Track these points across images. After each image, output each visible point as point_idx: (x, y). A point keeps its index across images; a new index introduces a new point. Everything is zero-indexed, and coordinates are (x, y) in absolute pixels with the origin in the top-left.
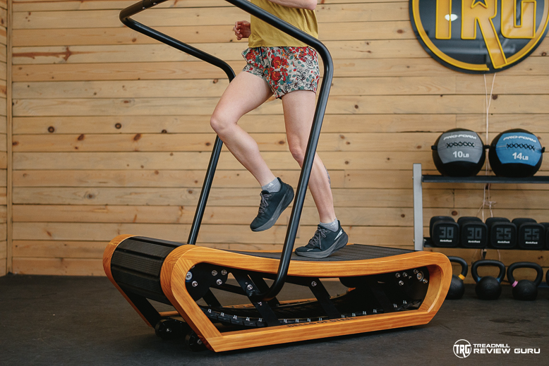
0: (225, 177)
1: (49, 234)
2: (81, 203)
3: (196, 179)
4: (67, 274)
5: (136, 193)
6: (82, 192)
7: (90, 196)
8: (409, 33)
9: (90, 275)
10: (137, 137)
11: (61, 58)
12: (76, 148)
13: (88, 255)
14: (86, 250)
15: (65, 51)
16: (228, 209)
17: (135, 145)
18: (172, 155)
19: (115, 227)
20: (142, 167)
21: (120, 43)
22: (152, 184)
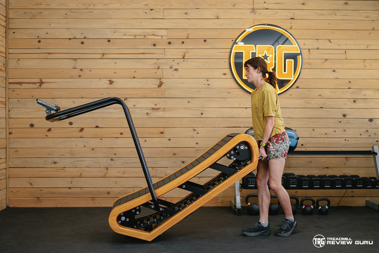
0: (131, 152)
1: (31, 184)
2: (50, 166)
3: (115, 153)
4: (42, 207)
5: (81, 161)
6: (50, 161)
7: (55, 163)
8: (229, 75)
9: (55, 206)
10: (82, 130)
11: (37, 85)
12: (47, 136)
13: (53, 196)
14: (53, 193)
15: (39, 81)
16: (133, 169)
17: (81, 134)
18: (101, 139)
19: (69, 179)
20: (85, 146)
21: (71, 78)
22: (90, 156)
